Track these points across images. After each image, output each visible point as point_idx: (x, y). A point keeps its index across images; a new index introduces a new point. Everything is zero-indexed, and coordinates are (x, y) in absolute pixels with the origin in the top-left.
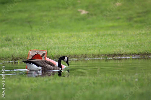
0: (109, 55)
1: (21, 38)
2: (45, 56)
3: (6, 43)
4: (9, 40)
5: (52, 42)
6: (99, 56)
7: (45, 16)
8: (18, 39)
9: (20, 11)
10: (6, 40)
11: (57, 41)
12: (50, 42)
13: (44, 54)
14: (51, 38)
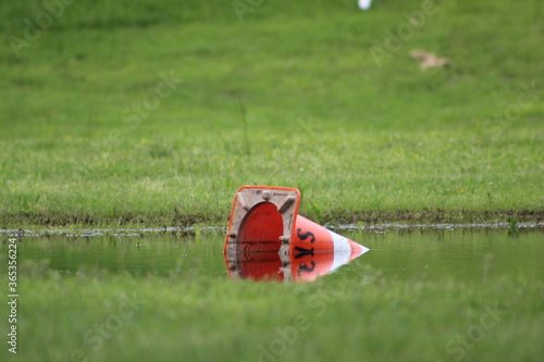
0: (526, 214)
1: (206, 146)
2: (292, 210)
3: (154, 163)
4: (164, 154)
5: (317, 164)
6: (487, 215)
7: (293, 71)
8: (196, 151)
9: (203, 53)
10: (152, 154)
11: (333, 159)
12: (309, 162)
13: (289, 203)
14: (313, 150)
